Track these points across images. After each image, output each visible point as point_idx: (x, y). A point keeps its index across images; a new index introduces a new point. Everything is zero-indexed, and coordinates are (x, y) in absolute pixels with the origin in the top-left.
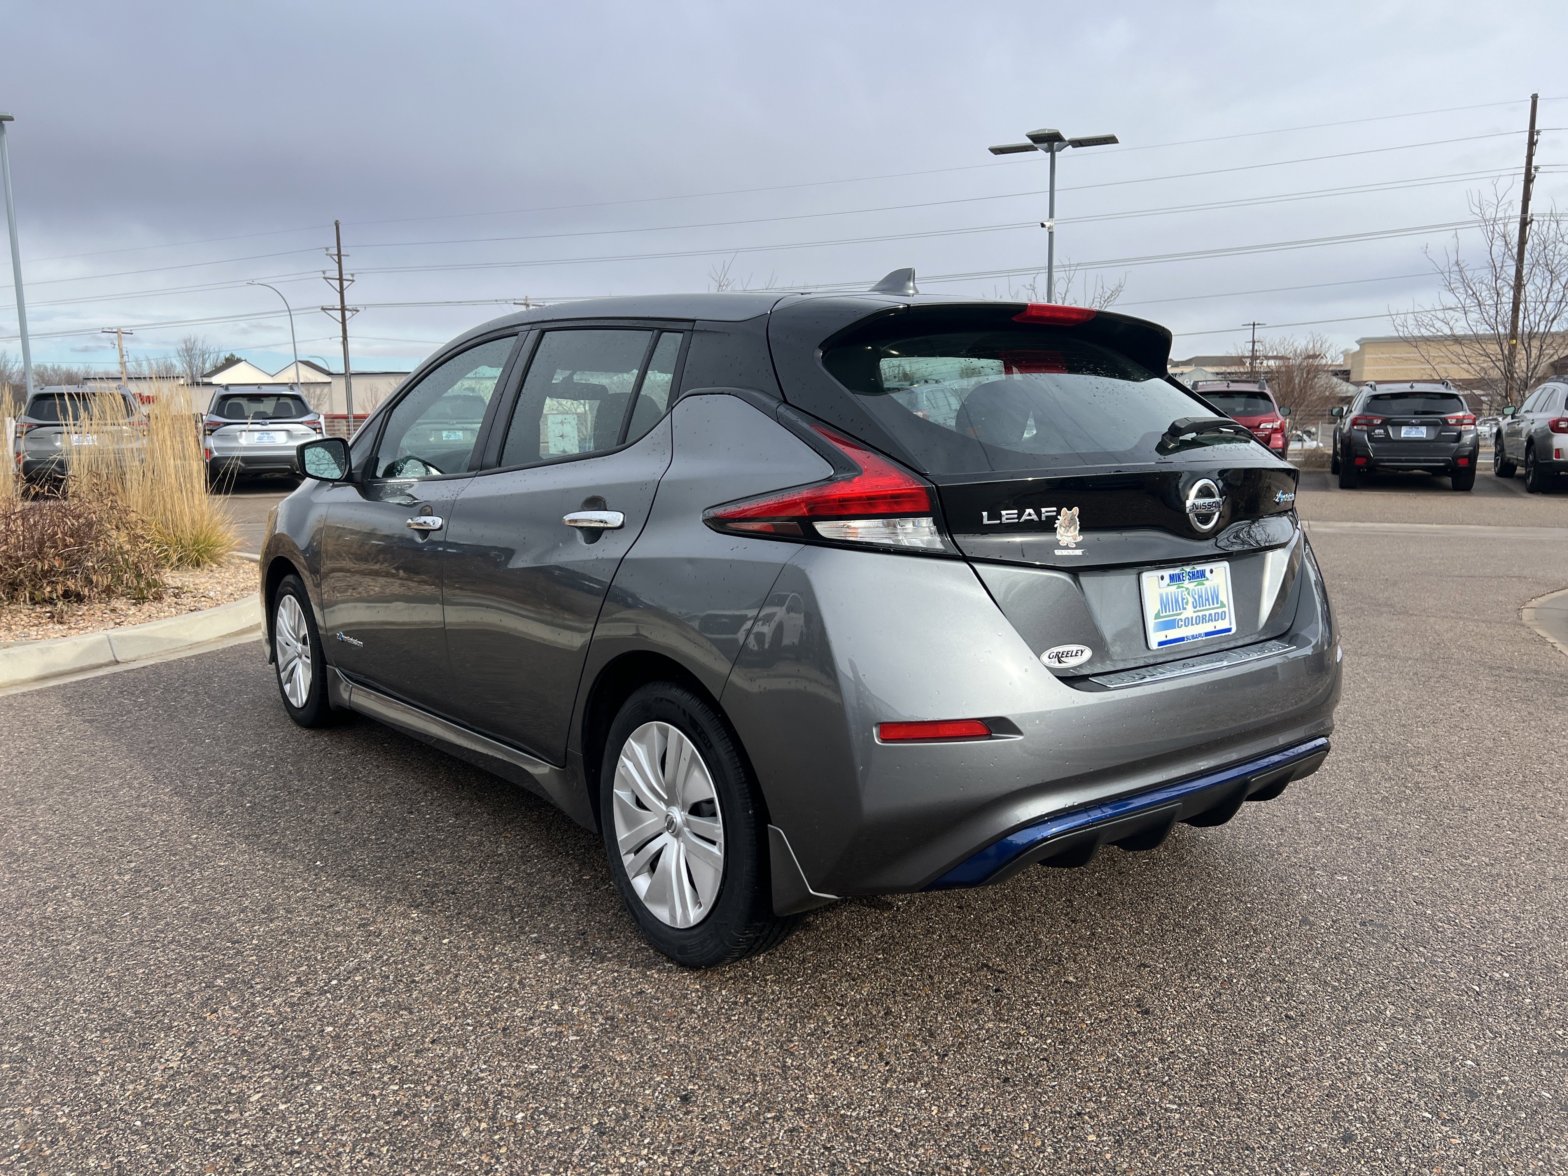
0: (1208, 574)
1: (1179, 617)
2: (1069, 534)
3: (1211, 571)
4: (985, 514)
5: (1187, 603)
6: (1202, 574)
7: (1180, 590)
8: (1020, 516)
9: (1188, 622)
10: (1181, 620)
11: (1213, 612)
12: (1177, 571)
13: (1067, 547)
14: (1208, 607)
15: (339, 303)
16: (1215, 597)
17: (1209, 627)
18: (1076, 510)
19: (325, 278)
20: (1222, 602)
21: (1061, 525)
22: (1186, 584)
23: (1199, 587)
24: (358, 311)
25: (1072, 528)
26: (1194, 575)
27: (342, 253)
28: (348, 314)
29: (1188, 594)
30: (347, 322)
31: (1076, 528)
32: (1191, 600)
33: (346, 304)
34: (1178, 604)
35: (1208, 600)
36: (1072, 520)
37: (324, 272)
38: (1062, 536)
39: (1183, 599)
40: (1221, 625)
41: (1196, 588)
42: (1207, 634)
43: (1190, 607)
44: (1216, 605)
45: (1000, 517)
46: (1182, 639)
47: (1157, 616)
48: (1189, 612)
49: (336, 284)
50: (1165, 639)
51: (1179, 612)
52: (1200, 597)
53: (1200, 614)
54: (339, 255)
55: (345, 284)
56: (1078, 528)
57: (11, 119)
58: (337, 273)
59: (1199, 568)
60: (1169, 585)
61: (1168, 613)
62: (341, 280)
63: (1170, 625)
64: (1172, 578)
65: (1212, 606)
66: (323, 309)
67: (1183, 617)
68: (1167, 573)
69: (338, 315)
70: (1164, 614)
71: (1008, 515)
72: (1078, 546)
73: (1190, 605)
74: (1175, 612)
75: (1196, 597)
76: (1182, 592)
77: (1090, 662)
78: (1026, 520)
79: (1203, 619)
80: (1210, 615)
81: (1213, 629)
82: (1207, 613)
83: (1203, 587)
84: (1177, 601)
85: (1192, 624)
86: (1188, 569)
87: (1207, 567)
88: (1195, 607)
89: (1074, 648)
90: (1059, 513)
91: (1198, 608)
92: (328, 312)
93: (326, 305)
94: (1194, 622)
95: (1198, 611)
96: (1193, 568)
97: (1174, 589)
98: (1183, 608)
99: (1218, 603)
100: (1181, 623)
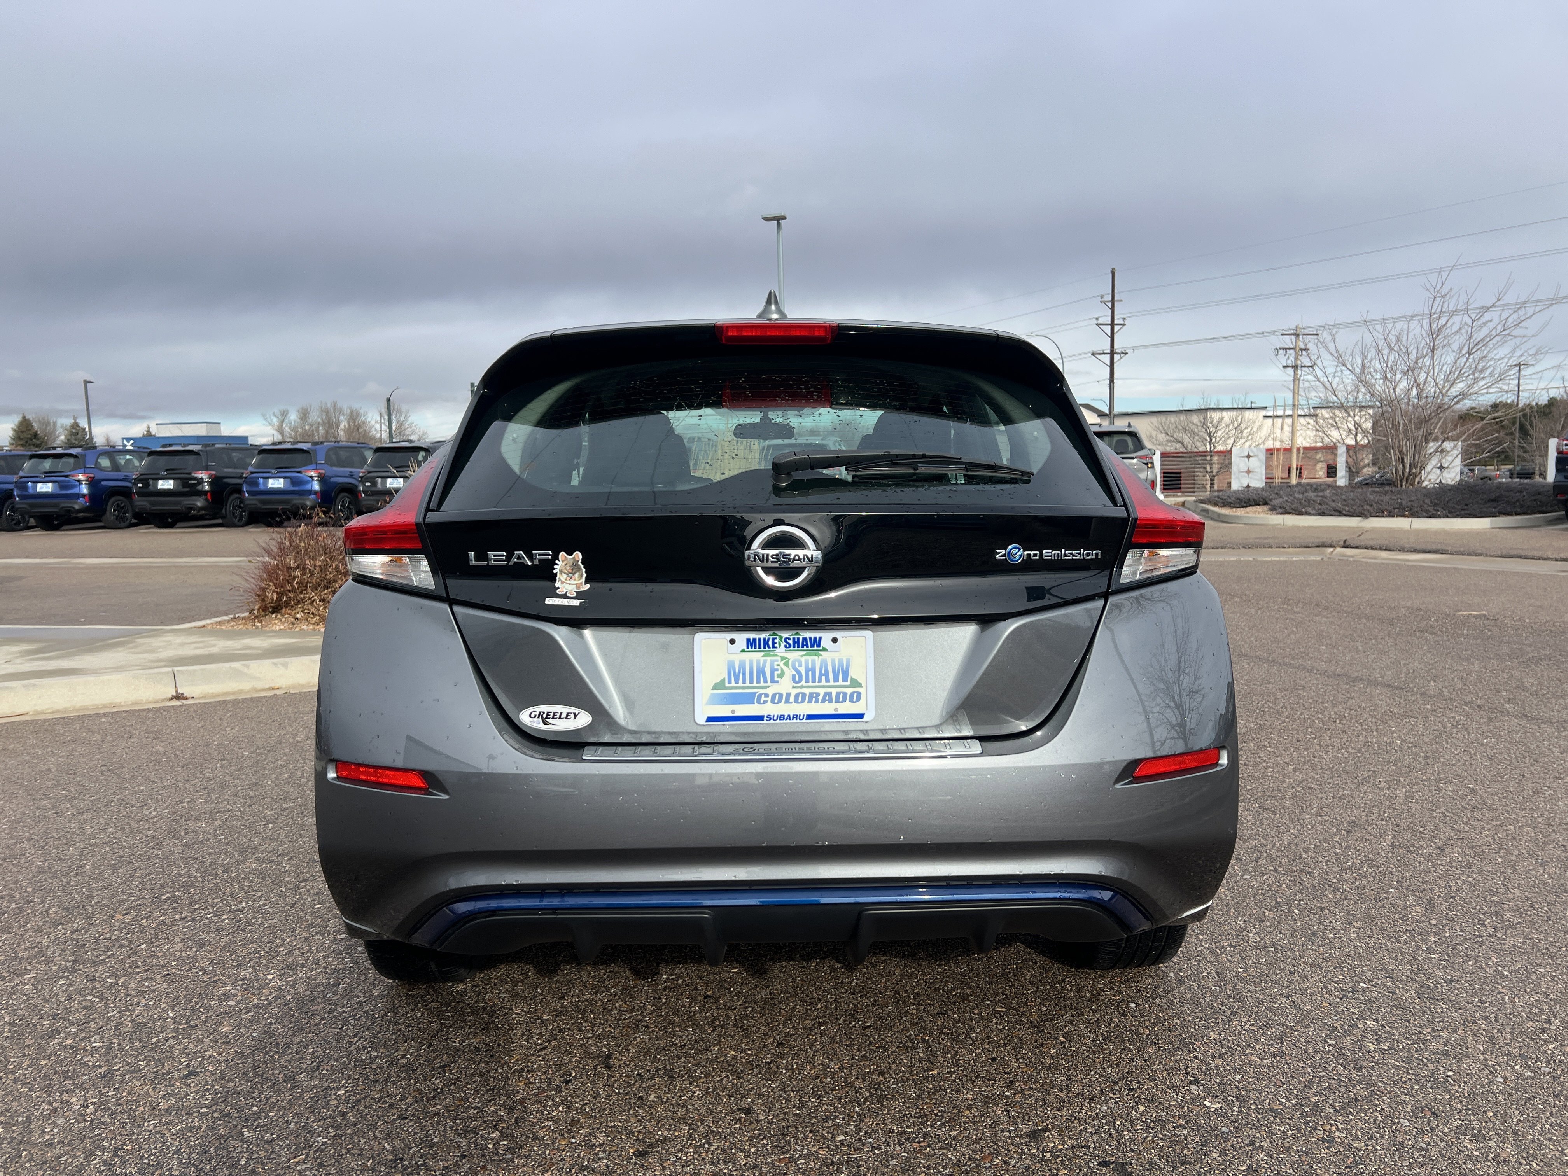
0: (826, 643)
1: (761, 691)
2: (572, 582)
3: (835, 640)
4: (472, 554)
5: (780, 676)
6: (817, 642)
7: (769, 659)
8: (509, 558)
9: (777, 699)
10: (767, 695)
11: (834, 690)
12: (763, 635)
13: (564, 596)
14: (823, 683)
15: (1109, 347)
16: (842, 672)
17: (821, 708)
18: (578, 555)
19: (1098, 325)
20: (853, 679)
21: (561, 572)
22: (781, 651)
23: (811, 658)
24: (1126, 353)
25: (577, 575)
26: (795, 642)
27: (1116, 299)
28: (1116, 357)
29: (786, 664)
30: (1115, 365)
31: (582, 576)
32: (789, 672)
33: (1115, 347)
34: (763, 675)
35: (826, 675)
36: (575, 568)
37: (1097, 319)
38: (562, 583)
39: (773, 671)
40: (849, 708)
41: (803, 659)
43: (786, 680)
44: (840, 683)
45: (487, 558)
46: (761, 718)
47: (717, 689)
48: (782, 687)
49: (1108, 329)
50: (731, 715)
51: (762, 685)
52: (810, 670)
53: (807, 691)
54: (1113, 301)
55: (1116, 328)
56: (585, 575)
57: (784, 218)
58: (1110, 318)
59: (810, 634)
60: (743, 651)
61: (741, 685)
62: (1113, 325)
63: (743, 699)
64: (750, 643)
65: (831, 683)
66: (1093, 354)
67: (770, 691)
68: (742, 638)
69: (1107, 358)
70: (732, 685)
71: (496, 557)
72: (579, 595)
73: (787, 678)
74: (754, 685)
75: (802, 670)
76: (772, 661)
77: (590, 727)
78: (515, 563)
79: (800, 699)
80: (811, 694)
81: (836, 712)
82: (822, 691)
83: (818, 661)
84: (760, 671)
85: (785, 702)
86: (785, 634)
87: (826, 636)
88: (797, 682)
89: (564, 710)
90: (556, 557)
91: (803, 683)
92: (1098, 356)
93: (1096, 350)
94: (792, 699)
95: (802, 687)
96: (797, 634)
97: (756, 657)
98: (773, 681)
99: (845, 680)
100: (763, 698)
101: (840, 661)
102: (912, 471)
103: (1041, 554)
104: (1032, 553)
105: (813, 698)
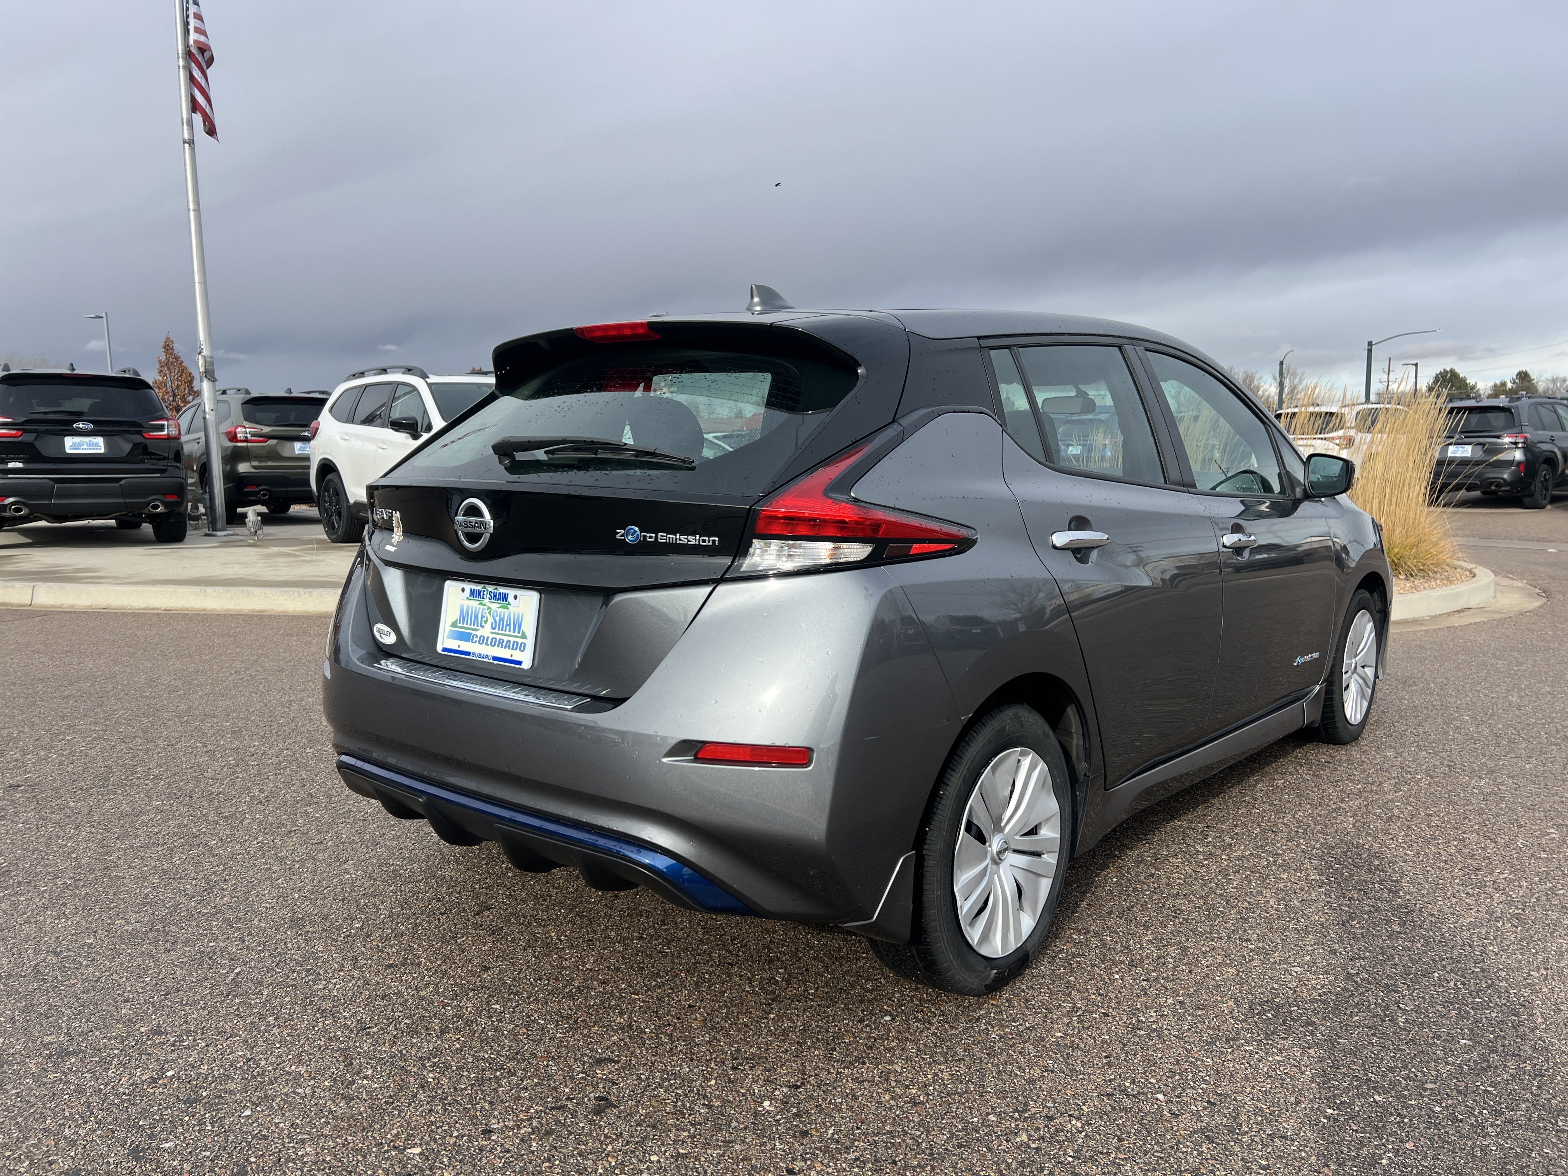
0: (510, 598)
1: (475, 633)
2: (398, 534)
3: (515, 597)
5: (486, 622)
6: (505, 597)
7: (482, 607)
9: (483, 640)
10: (476, 636)
11: (512, 639)
12: (479, 587)
14: (507, 632)
16: (518, 625)
17: (505, 653)
20: (523, 632)
21: (395, 526)
22: (487, 601)
23: (503, 610)
25: (399, 529)
26: (495, 596)
29: (490, 613)
31: (401, 530)
32: (491, 620)
34: (478, 620)
35: (509, 625)
36: (398, 524)
38: (395, 534)
39: (483, 617)
40: (517, 656)
41: (498, 610)
42: (495, 658)
43: (488, 626)
44: (516, 634)
46: (468, 654)
47: (454, 625)
48: (486, 631)
50: (452, 648)
51: (476, 627)
52: (502, 620)
53: (498, 637)
59: (502, 590)
60: (469, 599)
61: (465, 625)
63: (465, 637)
64: (472, 592)
65: (511, 633)
67: (479, 633)
68: (467, 586)
70: (461, 625)
73: (489, 624)
74: (472, 627)
75: (497, 619)
76: (483, 609)
79: (495, 643)
80: (509, 641)
81: (509, 657)
82: (506, 638)
83: (507, 612)
84: (476, 617)
85: (487, 644)
86: (490, 588)
87: (511, 592)
88: (494, 629)
89: (386, 629)
90: (392, 514)
91: (496, 630)
94: (489, 643)
95: (495, 633)
96: (496, 589)
97: (474, 604)
98: (482, 626)
99: (519, 632)
100: (475, 639)
101: (518, 615)
102: (593, 456)
103: (656, 537)
104: (648, 535)
105: (500, 643)
